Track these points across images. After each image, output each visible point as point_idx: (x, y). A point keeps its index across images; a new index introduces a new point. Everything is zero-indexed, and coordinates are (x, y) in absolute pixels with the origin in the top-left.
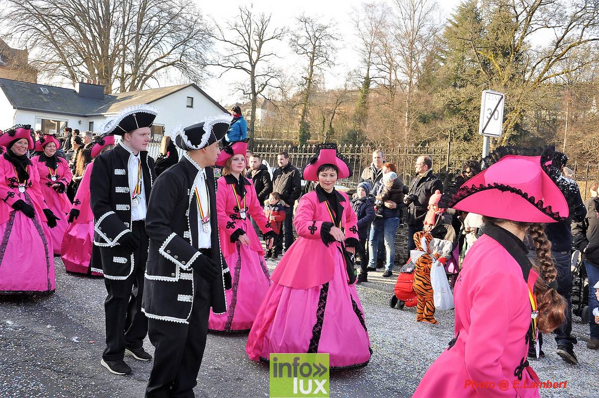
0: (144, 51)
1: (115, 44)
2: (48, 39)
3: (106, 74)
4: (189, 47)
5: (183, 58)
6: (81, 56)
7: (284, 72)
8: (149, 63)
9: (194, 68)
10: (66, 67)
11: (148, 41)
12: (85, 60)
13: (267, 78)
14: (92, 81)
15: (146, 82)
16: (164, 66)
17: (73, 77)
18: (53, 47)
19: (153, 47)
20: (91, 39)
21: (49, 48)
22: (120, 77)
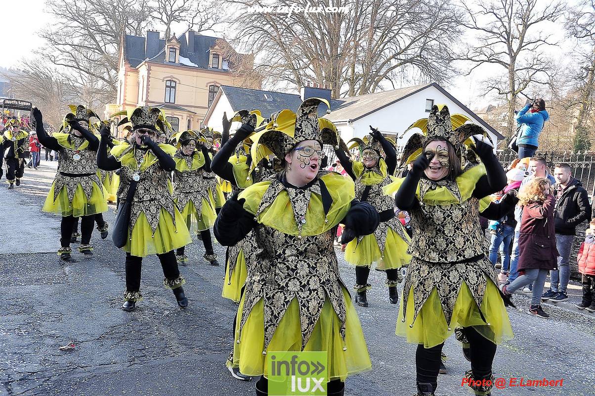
0: (378, 47)
1: (345, 41)
2: (275, 40)
3: (334, 77)
4: (431, 39)
5: (424, 53)
6: (308, 57)
7: (556, 63)
8: (382, 61)
9: (436, 64)
10: (291, 71)
11: (382, 36)
12: (312, 62)
13: (531, 72)
14: (319, 85)
15: (379, 84)
16: (401, 64)
17: (299, 82)
18: (279, 49)
19: (389, 41)
20: (319, 37)
21: (275, 50)
22: (349, 80)
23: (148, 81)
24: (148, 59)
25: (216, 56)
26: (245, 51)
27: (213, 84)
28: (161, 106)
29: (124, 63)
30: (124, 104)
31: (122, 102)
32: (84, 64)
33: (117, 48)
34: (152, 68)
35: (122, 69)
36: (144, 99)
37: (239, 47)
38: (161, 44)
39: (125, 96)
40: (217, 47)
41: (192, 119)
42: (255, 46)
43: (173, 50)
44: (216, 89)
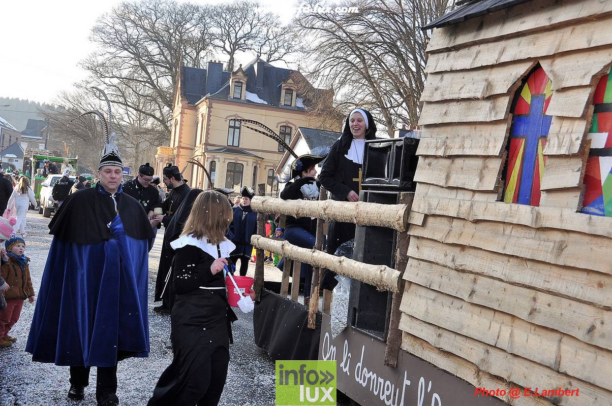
2: (362, 73)
6: (400, 94)
12: (405, 99)
18: (365, 83)
21: (361, 85)
23: (209, 120)
24: (209, 95)
25: (289, 91)
26: (325, 86)
27: (284, 124)
28: (222, 149)
29: (180, 99)
30: (179, 147)
31: (176, 145)
32: (132, 99)
33: (171, 81)
34: (214, 105)
35: (178, 106)
36: (204, 141)
37: (318, 82)
38: (225, 77)
39: (180, 138)
40: (290, 81)
41: (258, 166)
42: (337, 81)
43: (238, 84)
44: (288, 131)
